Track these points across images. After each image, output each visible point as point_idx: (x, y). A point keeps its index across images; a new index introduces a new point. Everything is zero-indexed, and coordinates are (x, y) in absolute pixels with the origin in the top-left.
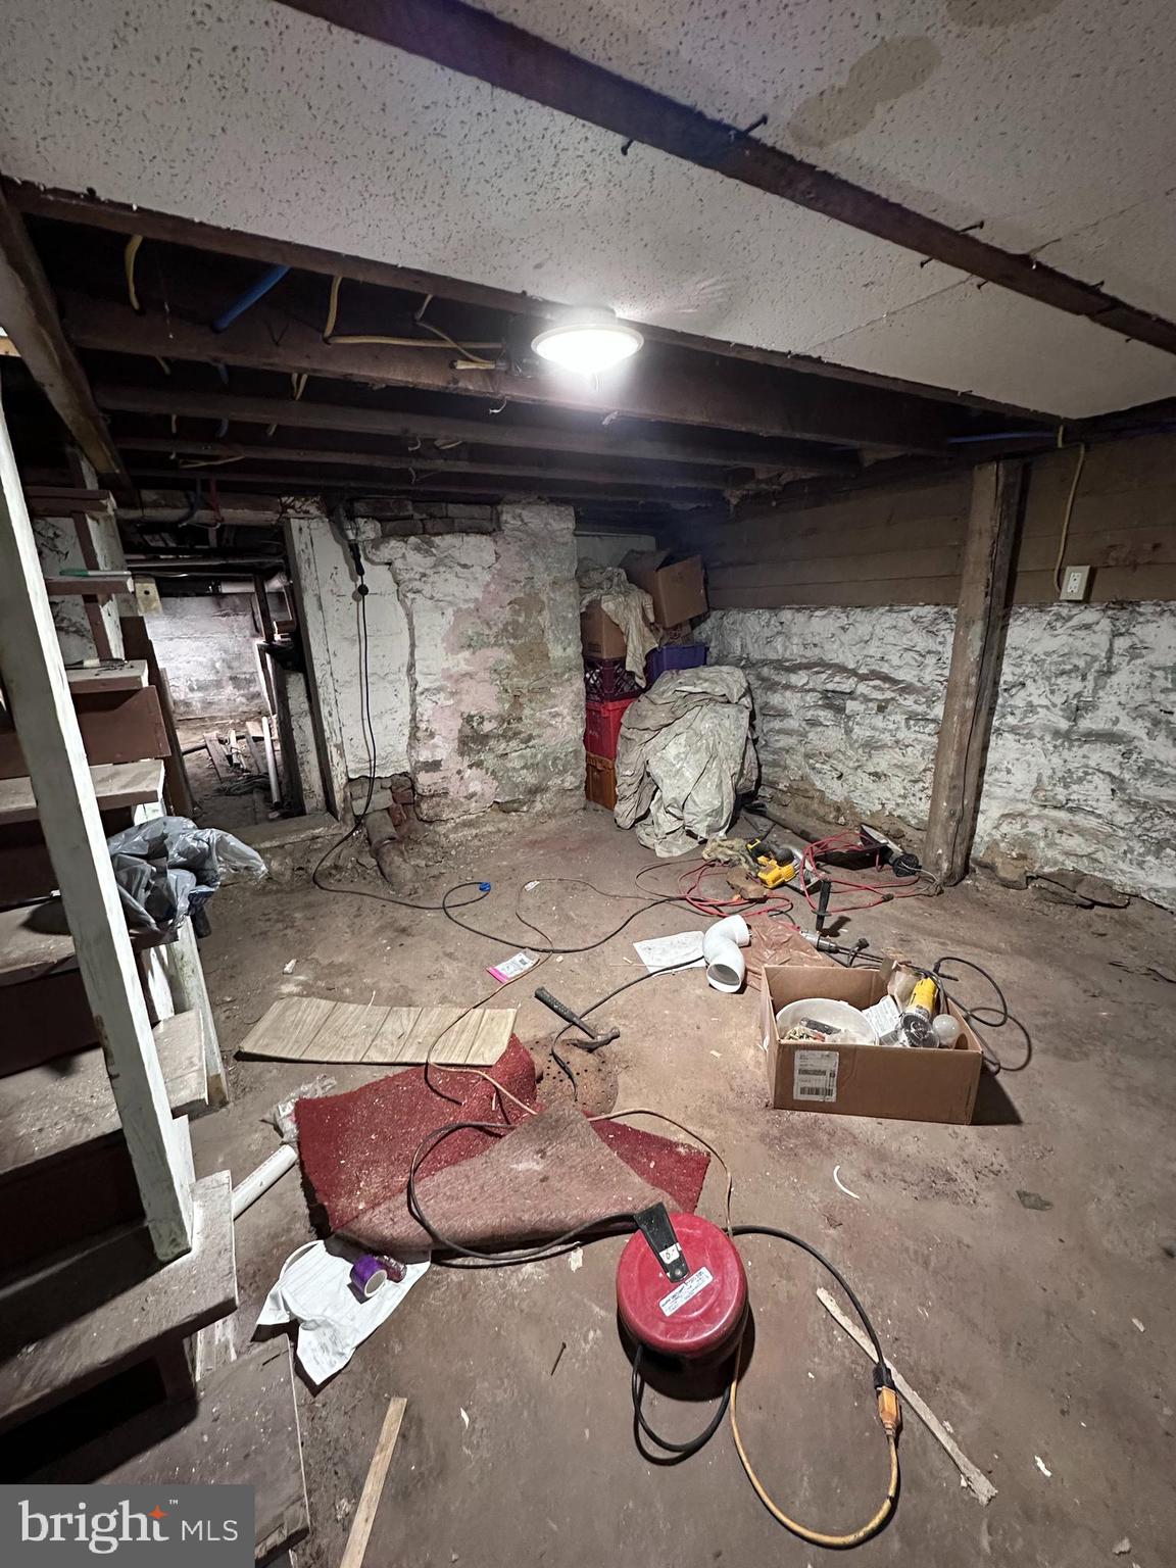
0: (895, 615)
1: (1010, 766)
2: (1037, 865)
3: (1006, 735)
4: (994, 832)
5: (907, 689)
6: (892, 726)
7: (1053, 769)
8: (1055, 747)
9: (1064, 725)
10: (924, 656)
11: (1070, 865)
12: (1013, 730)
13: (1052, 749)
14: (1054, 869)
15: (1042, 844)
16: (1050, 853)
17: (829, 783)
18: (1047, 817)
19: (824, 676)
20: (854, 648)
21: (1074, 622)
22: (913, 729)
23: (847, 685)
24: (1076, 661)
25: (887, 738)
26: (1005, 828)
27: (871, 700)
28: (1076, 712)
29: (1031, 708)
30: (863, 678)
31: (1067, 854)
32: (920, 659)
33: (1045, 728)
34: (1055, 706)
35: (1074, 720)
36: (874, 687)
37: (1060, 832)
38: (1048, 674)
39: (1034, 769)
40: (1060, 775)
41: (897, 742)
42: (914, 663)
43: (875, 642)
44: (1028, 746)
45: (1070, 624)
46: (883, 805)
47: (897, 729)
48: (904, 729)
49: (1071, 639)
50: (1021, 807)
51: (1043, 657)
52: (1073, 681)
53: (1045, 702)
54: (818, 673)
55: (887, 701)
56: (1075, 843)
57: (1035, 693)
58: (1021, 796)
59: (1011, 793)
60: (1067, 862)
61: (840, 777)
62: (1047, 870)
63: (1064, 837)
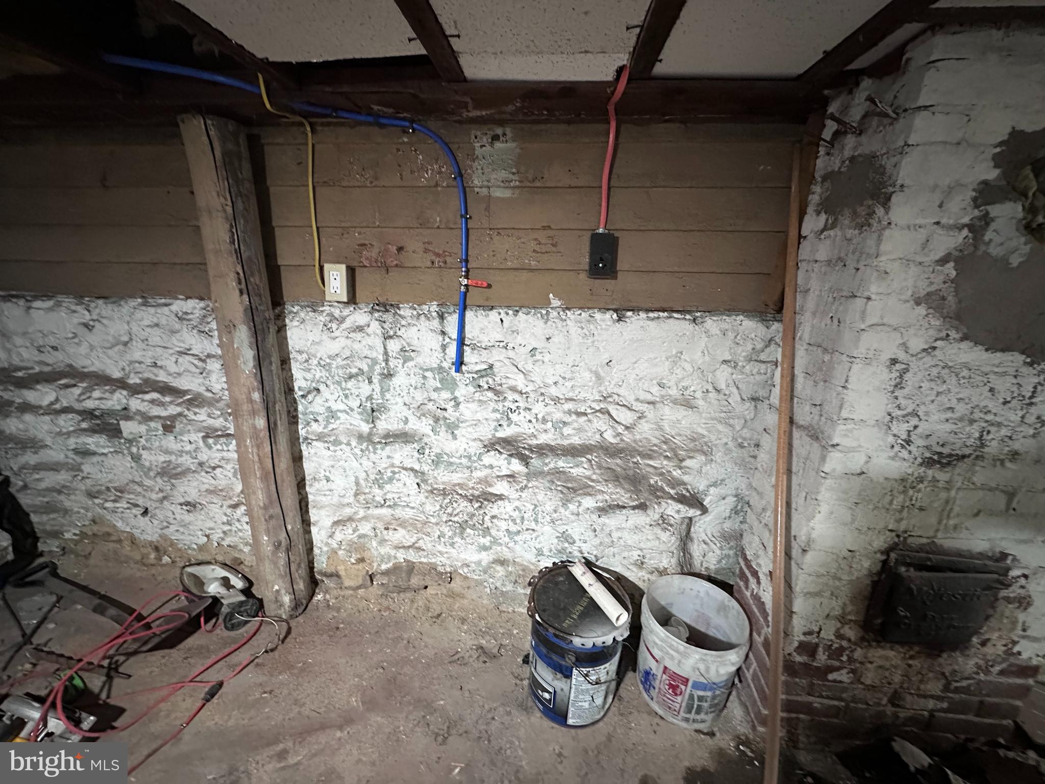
0: (152, 310)
1: (327, 474)
2: (375, 565)
3: (315, 443)
4: (330, 541)
5: (196, 401)
6: (188, 448)
7: (366, 472)
8: (362, 450)
9: (365, 428)
10: (204, 361)
11: (401, 556)
12: (320, 437)
13: (359, 453)
14: (390, 565)
15: (374, 544)
16: (383, 551)
17: (133, 522)
18: (373, 517)
19: (77, 391)
20: (110, 352)
21: (348, 323)
22: (215, 448)
23: (117, 400)
24: (359, 364)
25: (187, 461)
26: (339, 536)
27: (151, 419)
28: (373, 413)
29: (332, 415)
30: (135, 390)
31: (397, 548)
32: (200, 364)
33: (349, 433)
34: (352, 410)
35: (373, 421)
36: (152, 402)
37: (387, 529)
38: (337, 378)
39: (350, 473)
40: (372, 477)
41: (201, 464)
42: (193, 369)
43: (137, 345)
44: (339, 453)
45: (344, 326)
46: (207, 536)
47: (197, 449)
48: (205, 449)
49: (349, 342)
50: (348, 511)
51: (328, 361)
52: (361, 384)
53: (342, 407)
54: (67, 386)
55: (173, 418)
56: (401, 536)
57: (330, 397)
58: (346, 501)
59: (336, 500)
60: (398, 555)
61: (146, 512)
62: (384, 567)
63: (391, 532)
